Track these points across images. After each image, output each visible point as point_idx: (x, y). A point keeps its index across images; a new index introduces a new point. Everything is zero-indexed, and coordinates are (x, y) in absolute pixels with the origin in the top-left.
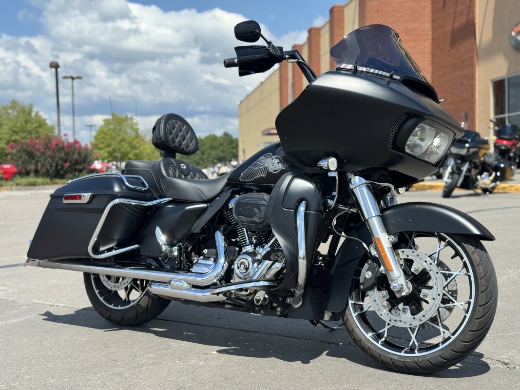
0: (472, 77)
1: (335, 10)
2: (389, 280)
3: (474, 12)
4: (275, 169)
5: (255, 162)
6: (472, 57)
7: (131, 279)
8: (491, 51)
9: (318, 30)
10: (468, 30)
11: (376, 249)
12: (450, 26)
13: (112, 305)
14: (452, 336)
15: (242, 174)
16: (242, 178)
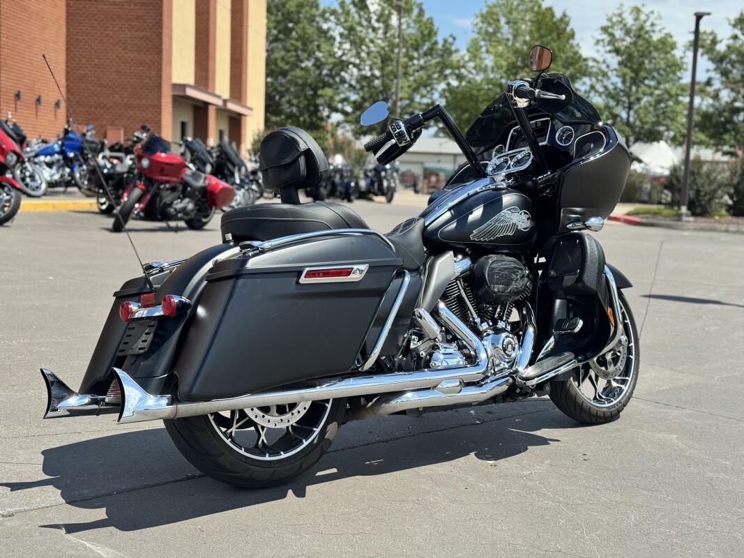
4: (525, 226)
5: (496, 217)
14: (627, 378)
15: (475, 232)
16: (474, 237)
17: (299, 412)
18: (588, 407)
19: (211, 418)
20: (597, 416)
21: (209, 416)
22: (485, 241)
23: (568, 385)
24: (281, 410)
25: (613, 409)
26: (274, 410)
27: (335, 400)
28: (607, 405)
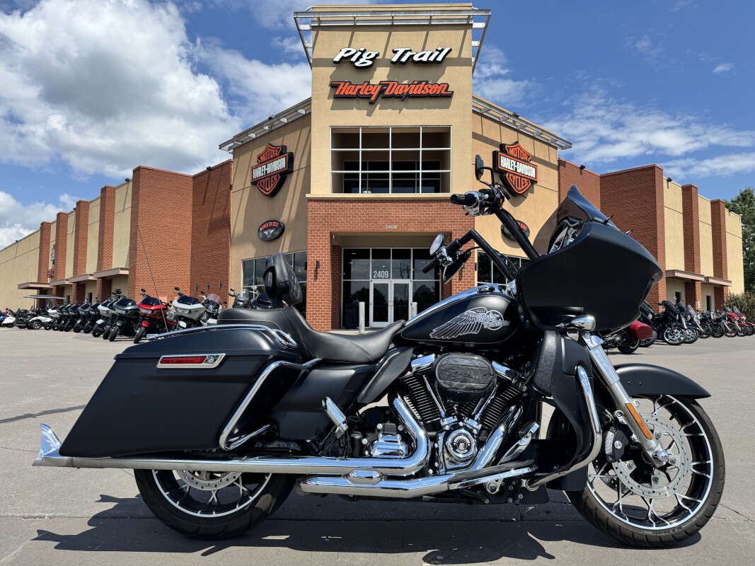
0: (227, 256)
1: (107, 190)
2: (646, 448)
3: (229, 210)
4: (493, 326)
5: (458, 317)
6: (227, 242)
7: (241, 473)
8: (242, 240)
9: (87, 204)
10: (225, 222)
11: (625, 416)
12: (209, 217)
13: (199, 512)
14: (699, 501)
15: (434, 331)
16: (434, 335)
17: (227, 480)
18: (617, 527)
19: (154, 474)
20: (634, 539)
21: (153, 471)
22: (446, 339)
23: (584, 497)
24: (212, 475)
25: (664, 534)
26: (204, 475)
27: (273, 474)
28: (654, 528)
